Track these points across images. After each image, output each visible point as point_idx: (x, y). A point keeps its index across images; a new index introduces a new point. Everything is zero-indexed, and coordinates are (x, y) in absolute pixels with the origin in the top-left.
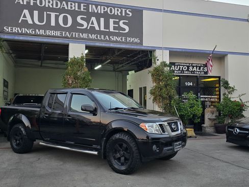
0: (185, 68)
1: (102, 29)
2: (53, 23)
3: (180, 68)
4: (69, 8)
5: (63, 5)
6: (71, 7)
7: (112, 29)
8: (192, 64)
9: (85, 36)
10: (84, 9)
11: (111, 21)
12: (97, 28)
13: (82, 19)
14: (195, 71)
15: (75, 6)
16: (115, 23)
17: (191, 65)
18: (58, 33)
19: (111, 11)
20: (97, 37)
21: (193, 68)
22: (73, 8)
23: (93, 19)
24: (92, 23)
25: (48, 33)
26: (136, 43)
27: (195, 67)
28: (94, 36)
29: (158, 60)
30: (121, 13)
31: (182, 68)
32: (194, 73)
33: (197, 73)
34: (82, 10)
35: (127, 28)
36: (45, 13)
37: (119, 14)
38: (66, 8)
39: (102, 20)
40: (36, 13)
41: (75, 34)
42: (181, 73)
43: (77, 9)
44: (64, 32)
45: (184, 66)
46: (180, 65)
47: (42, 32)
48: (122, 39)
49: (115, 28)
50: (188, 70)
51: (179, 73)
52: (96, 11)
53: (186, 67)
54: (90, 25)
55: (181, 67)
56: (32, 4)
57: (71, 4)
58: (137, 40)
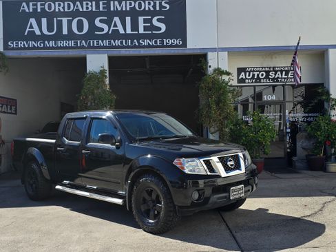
0: (262, 75)
1: (129, 31)
2: (65, 31)
3: (254, 75)
4: (85, 10)
5: (77, 6)
6: (87, 8)
7: (141, 31)
8: (274, 68)
9: (106, 43)
10: (104, 8)
11: (141, 19)
12: (122, 31)
13: (101, 21)
14: (278, 77)
15: (92, 6)
16: (145, 21)
17: (271, 69)
18: (72, 43)
19: (140, 6)
20: (122, 43)
21: (275, 75)
22: (90, 9)
23: (116, 19)
24: (115, 25)
25: (60, 44)
26: (177, 46)
27: (279, 73)
28: (118, 43)
29: (210, 67)
30: (154, 6)
31: (258, 75)
32: (278, 81)
33: (283, 80)
34: (101, 9)
35: (163, 27)
36: (55, 19)
37: (152, 9)
38: (81, 10)
39: (128, 19)
40: (44, 21)
41: (93, 42)
42: (256, 82)
43: (94, 10)
44: (79, 42)
45: (260, 72)
46: (254, 71)
47: (52, 43)
48: (156, 42)
49: (146, 28)
50: (267, 77)
51: (252, 82)
52: (119, 9)
53: (264, 73)
54: (112, 28)
55: (256, 73)
56: (39, 10)
57: (87, 4)
58: (177, 42)
